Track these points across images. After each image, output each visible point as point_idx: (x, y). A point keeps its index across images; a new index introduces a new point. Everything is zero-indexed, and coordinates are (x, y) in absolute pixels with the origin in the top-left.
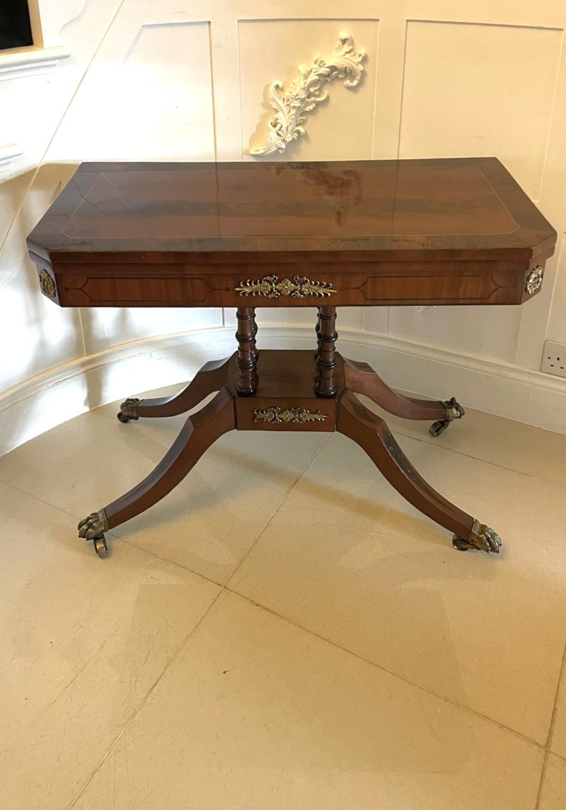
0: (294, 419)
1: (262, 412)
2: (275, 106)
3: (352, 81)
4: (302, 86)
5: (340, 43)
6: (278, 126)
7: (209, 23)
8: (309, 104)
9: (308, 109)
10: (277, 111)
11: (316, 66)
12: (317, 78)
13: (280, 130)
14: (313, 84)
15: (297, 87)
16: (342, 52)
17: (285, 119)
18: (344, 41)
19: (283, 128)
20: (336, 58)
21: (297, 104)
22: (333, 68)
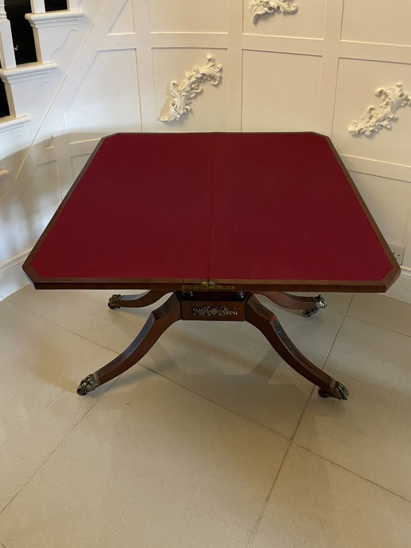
0: (218, 314)
1: (198, 309)
2: (173, 94)
3: (214, 82)
4: (188, 84)
5: (207, 61)
6: (175, 106)
7: (136, 49)
8: (192, 94)
9: (191, 96)
10: (175, 97)
11: (195, 73)
12: (195, 80)
13: (176, 108)
14: (194, 83)
15: (185, 84)
16: (208, 66)
17: (179, 101)
18: (210, 60)
19: (178, 107)
20: (205, 69)
21: (184, 94)
22: (204, 75)
